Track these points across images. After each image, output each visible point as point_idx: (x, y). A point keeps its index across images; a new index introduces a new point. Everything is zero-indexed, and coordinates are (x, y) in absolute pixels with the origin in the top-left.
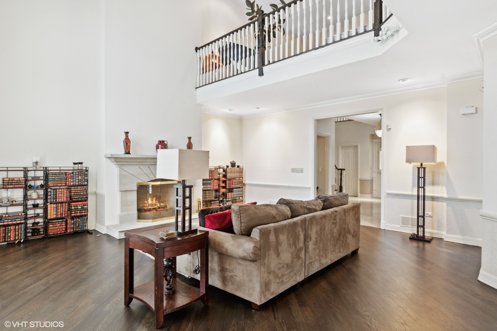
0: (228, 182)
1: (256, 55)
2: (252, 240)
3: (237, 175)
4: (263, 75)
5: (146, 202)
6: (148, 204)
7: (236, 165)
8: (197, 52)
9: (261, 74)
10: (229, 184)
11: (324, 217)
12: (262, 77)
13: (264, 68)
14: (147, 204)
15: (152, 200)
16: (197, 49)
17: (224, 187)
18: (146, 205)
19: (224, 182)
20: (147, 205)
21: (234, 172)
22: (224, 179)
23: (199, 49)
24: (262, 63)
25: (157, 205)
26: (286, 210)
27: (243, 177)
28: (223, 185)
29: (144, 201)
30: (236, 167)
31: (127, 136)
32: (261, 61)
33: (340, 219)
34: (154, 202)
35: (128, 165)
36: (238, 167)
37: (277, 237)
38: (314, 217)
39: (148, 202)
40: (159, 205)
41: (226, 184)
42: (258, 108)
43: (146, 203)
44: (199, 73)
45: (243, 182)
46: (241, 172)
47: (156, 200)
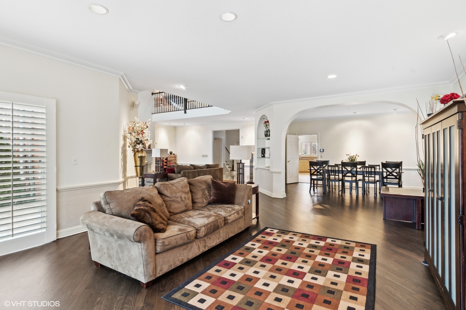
0: (168, 163)
1: (183, 104)
2: (181, 174)
3: (173, 159)
4: (186, 113)
7: (173, 153)
8: (152, 95)
9: (185, 112)
10: (169, 164)
11: (206, 171)
12: (186, 114)
13: (187, 110)
16: (153, 94)
17: (166, 165)
19: (166, 162)
21: (171, 157)
22: (166, 161)
23: (154, 94)
24: (186, 108)
26: (192, 167)
27: (177, 160)
28: (166, 164)
30: (173, 154)
32: (185, 107)
33: (213, 172)
36: (174, 154)
37: (188, 174)
38: (202, 170)
41: (167, 164)
42: (185, 124)
44: (153, 106)
45: (177, 163)
46: (175, 157)
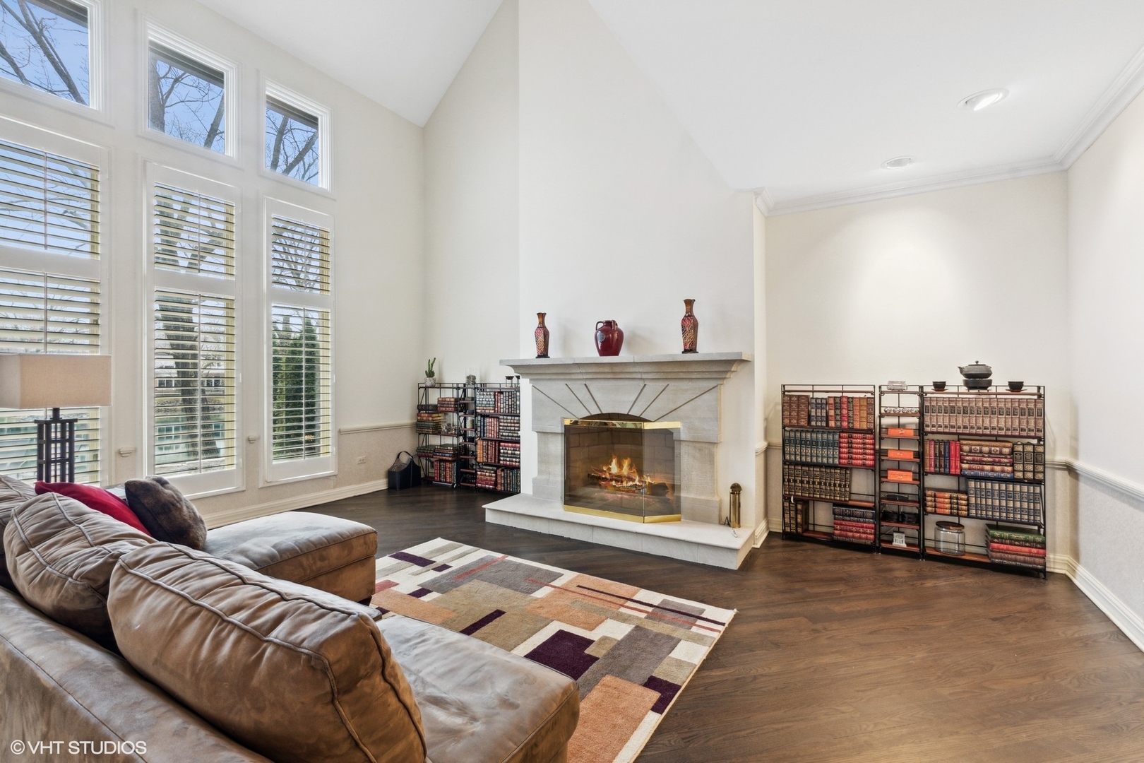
5: (605, 469)
6: (610, 474)
14: (608, 474)
15: (620, 466)
18: (604, 476)
20: (608, 476)
25: (633, 480)
29: (601, 466)
31: (542, 324)
34: (625, 471)
35: (546, 379)
39: (609, 469)
40: (639, 481)
43: (605, 471)
47: (631, 466)
